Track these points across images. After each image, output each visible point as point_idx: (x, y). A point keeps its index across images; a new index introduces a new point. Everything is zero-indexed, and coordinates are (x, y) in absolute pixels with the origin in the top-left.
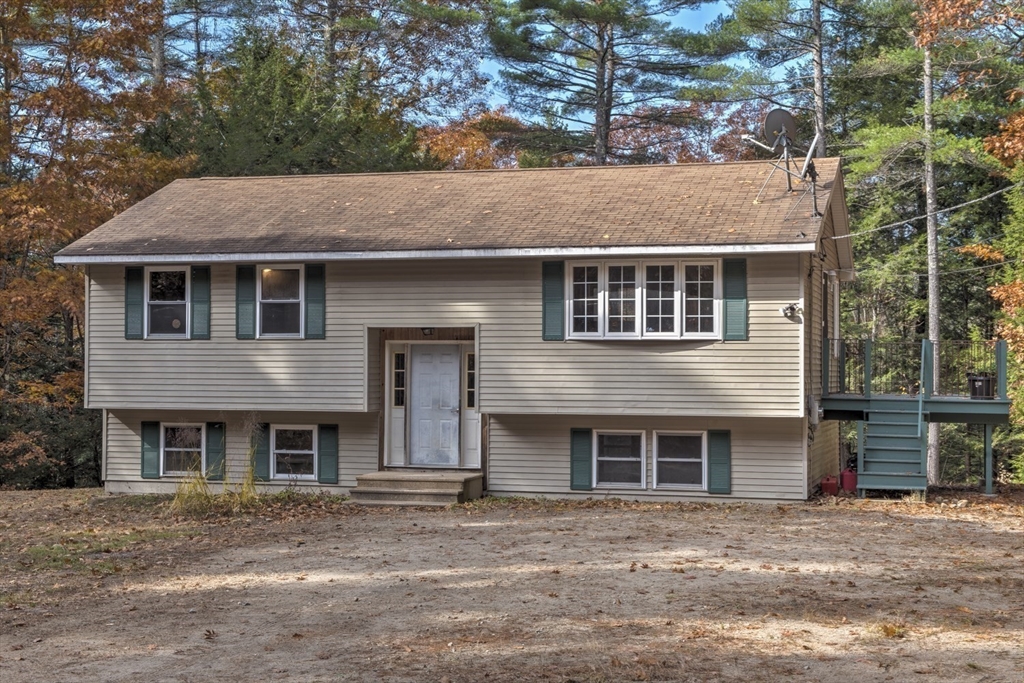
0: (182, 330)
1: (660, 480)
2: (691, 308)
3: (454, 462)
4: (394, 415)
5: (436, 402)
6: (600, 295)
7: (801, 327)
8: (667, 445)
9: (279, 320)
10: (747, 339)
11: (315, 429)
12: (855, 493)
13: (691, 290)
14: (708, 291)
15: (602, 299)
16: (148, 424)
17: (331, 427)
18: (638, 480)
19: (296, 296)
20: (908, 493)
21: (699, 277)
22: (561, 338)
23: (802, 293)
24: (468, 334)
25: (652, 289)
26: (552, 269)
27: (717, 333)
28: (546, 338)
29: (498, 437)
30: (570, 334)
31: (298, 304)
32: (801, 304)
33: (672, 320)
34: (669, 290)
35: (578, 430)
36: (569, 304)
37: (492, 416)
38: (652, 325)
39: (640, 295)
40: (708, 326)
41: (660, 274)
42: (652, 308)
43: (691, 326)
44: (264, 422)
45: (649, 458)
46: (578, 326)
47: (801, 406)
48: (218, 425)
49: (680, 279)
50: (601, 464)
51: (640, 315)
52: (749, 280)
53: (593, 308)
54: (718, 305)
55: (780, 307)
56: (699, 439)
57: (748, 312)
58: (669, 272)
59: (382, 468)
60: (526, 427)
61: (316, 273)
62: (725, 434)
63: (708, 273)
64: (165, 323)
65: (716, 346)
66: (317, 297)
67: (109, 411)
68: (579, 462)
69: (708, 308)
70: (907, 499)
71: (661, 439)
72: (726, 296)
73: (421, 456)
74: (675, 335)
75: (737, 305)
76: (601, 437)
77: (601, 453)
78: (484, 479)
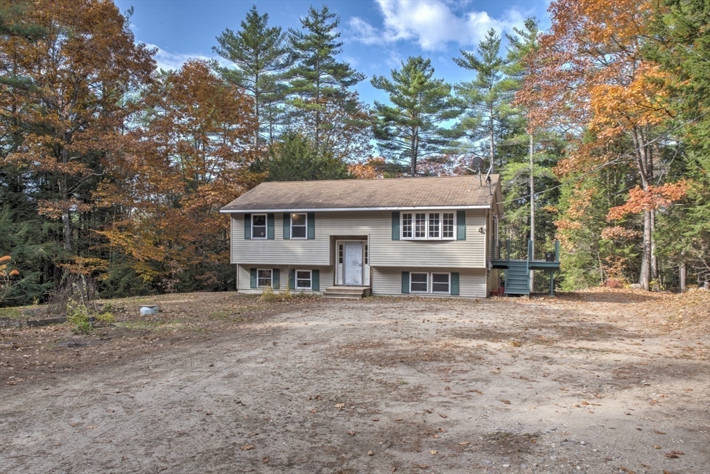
0: (264, 236)
1: (434, 290)
2: (445, 228)
3: (360, 283)
4: (339, 267)
5: (354, 262)
6: (413, 224)
7: (485, 235)
8: (436, 278)
9: (298, 233)
10: (465, 239)
11: (311, 271)
12: (504, 295)
13: (445, 222)
14: (451, 222)
15: (413, 225)
16: (252, 269)
17: (317, 270)
18: (426, 290)
19: (304, 224)
20: (523, 295)
21: (448, 217)
22: (398, 239)
23: (485, 223)
24: (365, 238)
25: (431, 222)
26: (395, 215)
27: (455, 237)
28: (393, 239)
29: (376, 274)
30: (402, 238)
31: (305, 227)
32: (485, 227)
33: (438, 233)
34: (437, 222)
35: (404, 272)
36: (401, 227)
37: (374, 267)
38: (431, 234)
39: (427, 224)
40: (451, 235)
41: (434, 216)
42: (431, 228)
43: (445, 235)
44: (292, 269)
45: (430, 282)
46: (405, 235)
47: (485, 264)
48: (277, 270)
49: (441, 219)
50: (412, 284)
51: (427, 231)
52: (466, 218)
53: (410, 229)
54: (455, 227)
55: (477, 228)
56: (448, 275)
57: (465, 230)
58: (437, 216)
59: (335, 285)
60: (385, 271)
61: (312, 216)
62: (457, 274)
63: (451, 216)
64: (258, 233)
65: (454, 242)
66: (312, 225)
67: (239, 265)
68: (405, 283)
69: (451, 228)
70: (522, 297)
71: (434, 275)
72: (458, 224)
73: (348, 281)
74: (439, 238)
75: (462, 227)
76: (412, 275)
77: (412, 281)
78: (371, 290)
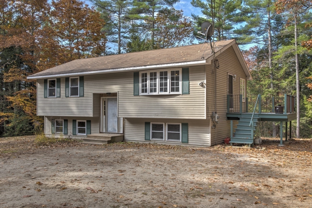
0: (55, 95)
1: (168, 138)
2: (172, 84)
3: (117, 132)
4: (103, 118)
5: (113, 114)
6: (148, 81)
7: (205, 89)
8: (170, 127)
9: (74, 92)
10: (189, 94)
11: (85, 121)
12: (229, 144)
13: (172, 79)
14: (178, 79)
15: (148, 82)
16: (53, 119)
17: (89, 121)
18: (162, 138)
19: (77, 85)
20: (244, 145)
21: (175, 74)
22: (138, 95)
23: (205, 78)
24: (115, 95)
25: (161, 78)
26: (135, 75)
27: (180, 92)
28: (135, 95)
29: (127, 124)
30: (141, 94)
31: (78, 87)
32: (205, 81)
33: (167, 88)
34: (166, 79)
35: (146, 123)
36: (140, 85)
37: (126, 118)
38: (161, 90)
39: (158, 81)
40: (178, 90)
41: (163, 74)
42: (161, 85)
43: (173, 90)
44: (74, 120)
45: (165, 131)
46: (143, 92)
47: (205, 115)
48: (66, 120)
49: (169, 76)
50: (153, 133)
51: (158, 87)
52: (190, 75)
53: (146, 85)
54: (180, 83)
55: (199, 82)
56: (179, 125)
57: (189, 85)
58: (166, 73)
59: (100, 133)
60: (134, 121)
61: (82, 78)
62: (186, 124)
63: (178, 72)
64: (52, 93)
65: (180, 96)
66: (82, 85)
67: (45, 116)
68: (147, 131)
69: (178, 84)
70: (244, 147)
71: (169, 125)
72: (183, 80)
73: (110, 129)
74: (167, 93)
75: (186, 83)
76: (153, 125)
77: (152, 130)
78: (124, 136)
